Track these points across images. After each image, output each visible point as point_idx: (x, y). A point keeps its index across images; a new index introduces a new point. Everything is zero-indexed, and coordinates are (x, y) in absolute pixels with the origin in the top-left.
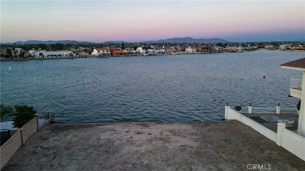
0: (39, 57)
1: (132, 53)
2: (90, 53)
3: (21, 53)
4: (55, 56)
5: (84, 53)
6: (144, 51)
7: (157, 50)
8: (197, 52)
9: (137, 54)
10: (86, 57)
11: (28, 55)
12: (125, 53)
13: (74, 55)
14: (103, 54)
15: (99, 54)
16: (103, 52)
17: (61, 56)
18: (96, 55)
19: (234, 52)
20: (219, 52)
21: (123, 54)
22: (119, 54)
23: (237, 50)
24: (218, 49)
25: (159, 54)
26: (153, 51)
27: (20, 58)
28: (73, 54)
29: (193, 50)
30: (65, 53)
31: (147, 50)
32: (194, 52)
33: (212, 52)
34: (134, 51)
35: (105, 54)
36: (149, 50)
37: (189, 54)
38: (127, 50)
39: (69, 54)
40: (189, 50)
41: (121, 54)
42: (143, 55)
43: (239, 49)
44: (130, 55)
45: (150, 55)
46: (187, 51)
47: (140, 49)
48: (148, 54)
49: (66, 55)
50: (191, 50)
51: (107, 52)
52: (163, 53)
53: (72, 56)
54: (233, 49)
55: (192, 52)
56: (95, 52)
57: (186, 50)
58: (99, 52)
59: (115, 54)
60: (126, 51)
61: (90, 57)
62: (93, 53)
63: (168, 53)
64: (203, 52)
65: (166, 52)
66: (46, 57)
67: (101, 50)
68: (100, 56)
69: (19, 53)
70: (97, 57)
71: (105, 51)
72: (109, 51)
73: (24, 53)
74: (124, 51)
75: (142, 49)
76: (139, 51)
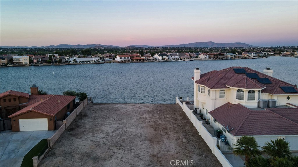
0: (73, 62)
1: (149, 60)
2: (114, 59)
3: (59, 60)
4: (86, 61)
5: (109, 59)
6: (160, 58)
7: (172, 56)
8: (209, 59)
9: (154, 61)
10: (110, 63)
11: (65, 61)
12: (143, 60)
13: (101, 61)
14: (124, 60)
15: (121, 60)
16: (125, 58)
17: (90, 62)
18: (118, 61)
19: (246, 58)
20: (231, 58)
21: (142, 60)
22: (138, 60)
23: (249, 57)
24: (230, 56)
25: (173, 60)
26: (168, 57)
27: (58, 63)
28: (99, 60)
29: (206, 57)
30: (93, 59)
31: (162, 57)
32: (206, 58)
33: (224, 59)
34: (151, 58)
35: (126, 60)
36: (164, 57)
37: (202, 60)
38: (146, 57)
39: (96, 60)
40: (202, 56)
41: (140, 60)
42: (159, 61)
43: (251, 56)
44: (147, 61)
45: (165, 61)
46: (200, 58)
47: (157, 56)
48: (163, 60)
49: (94, 61)
50: (204, 57)
51: (128, 58)
52: (178, 59)
53: (99, 62)
54: (245, 55)
55: (204, 59)
56: (118, 58)
57: (199, 56)
58: (121, 58)
59: (134, 60)
60: (144, 58)
61: (114, 63)
62: (116, 59)
63: (182, 60)
64: (214, 59)
65: (180, 59)
66: (79, 63)
67: (123, 57)
68: (122, 62)
69: (58, 59)
70: (120, 63)
71: (126, 58)
72: (130, 58)
73: (62, 59)
74: (143, 58)
75: (159, 55)
76: (156, 58)
